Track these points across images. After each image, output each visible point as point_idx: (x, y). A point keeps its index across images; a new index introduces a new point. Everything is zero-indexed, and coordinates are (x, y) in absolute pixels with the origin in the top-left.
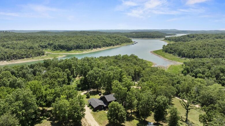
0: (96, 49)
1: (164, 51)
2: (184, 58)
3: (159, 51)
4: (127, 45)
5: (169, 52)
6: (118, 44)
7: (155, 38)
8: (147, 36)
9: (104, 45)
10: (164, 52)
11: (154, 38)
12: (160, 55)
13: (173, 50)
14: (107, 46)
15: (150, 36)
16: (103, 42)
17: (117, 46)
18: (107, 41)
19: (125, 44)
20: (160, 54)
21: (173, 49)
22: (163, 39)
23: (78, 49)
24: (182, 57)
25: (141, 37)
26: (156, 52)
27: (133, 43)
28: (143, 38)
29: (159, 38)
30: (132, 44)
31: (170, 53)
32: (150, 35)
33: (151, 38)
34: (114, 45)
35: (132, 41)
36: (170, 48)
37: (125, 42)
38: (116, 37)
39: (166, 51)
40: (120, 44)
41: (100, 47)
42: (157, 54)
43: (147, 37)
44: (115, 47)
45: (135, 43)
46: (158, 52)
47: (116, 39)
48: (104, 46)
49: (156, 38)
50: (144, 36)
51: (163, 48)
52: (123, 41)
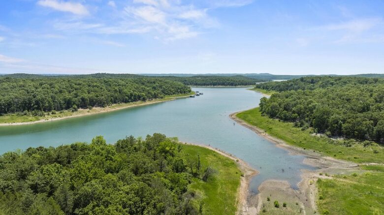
0: (88, 110)
1: (264, 114)
2: (341, 140)
3: (251, 112)
4: (177, 99)
5: (281, 118)
6: (155, 97)
7: (237, 85)
8: (221, 82)
9: (116, 98)
10: (266, 118)
11: (235, 85)
12: (256, 125)
13: (294, 112)
14: (126, 102)
15: (227, 82)
16: (116, 91)
17: (154, 101)
18: (125, 90)
19: (173, 97)
20: (255, 122)
21: (294, 109)
22: (253, 87)
23: (26, 111)
24: (333, 135)
25: (211, 84)
26: (244, 117)
27: (193, 95)
28: (216, 86)
29: (244, 86)
30: (191, 97)
31: (286, 119)
32: (228, 80)
33: (230, 85)
34: (144, 100)
35: (190, 91)
36: (282, 106)
37: (174, 93)
38: (154, 83)
39: (273, 115)
40: (162, 98)
41: (102, 104)
42: (249, 121)
43: (223, 84)
44: (148, 103)
45: (198, 95)
46: (250, 117)
47: (154, 85)
48: (115, 103)
49: (239, 86)
50: (216, 81)
51: (261, 105)
52: (170, 90)
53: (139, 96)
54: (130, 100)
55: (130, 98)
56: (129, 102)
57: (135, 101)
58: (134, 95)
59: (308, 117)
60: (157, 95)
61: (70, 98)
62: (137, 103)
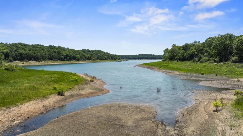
0: (23, 62)
9: (53, 57)
17: (87, 62)
30: (118, 61)
31: (184, 59)
34: (78, 60)
40: (94, 60)
44: (81, 62)
48: (51, 60)
52: (104, 57)
53: (74, 56)
54: (65, 59)
55: (66, 58)
56: (65, 60)
57: (69, 60)
58: (69, 55)
59: (207, 52)
60: (90, 58)
61: (7, 52)
62: (72, 61)
